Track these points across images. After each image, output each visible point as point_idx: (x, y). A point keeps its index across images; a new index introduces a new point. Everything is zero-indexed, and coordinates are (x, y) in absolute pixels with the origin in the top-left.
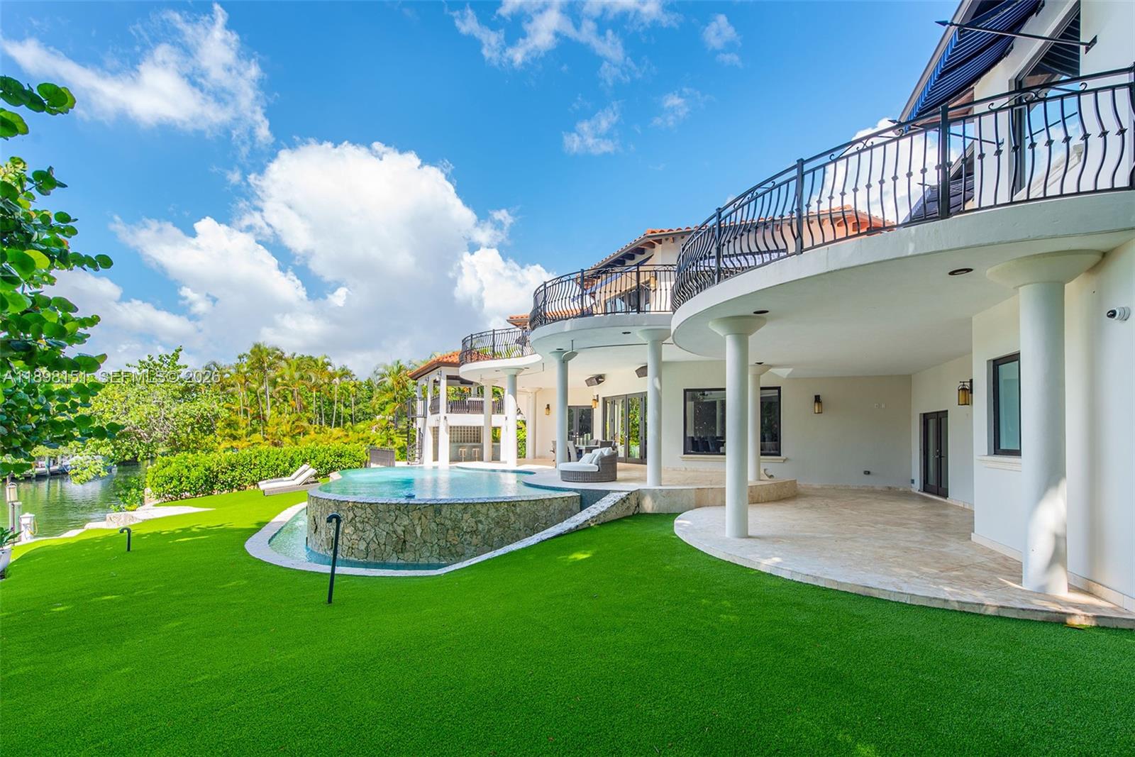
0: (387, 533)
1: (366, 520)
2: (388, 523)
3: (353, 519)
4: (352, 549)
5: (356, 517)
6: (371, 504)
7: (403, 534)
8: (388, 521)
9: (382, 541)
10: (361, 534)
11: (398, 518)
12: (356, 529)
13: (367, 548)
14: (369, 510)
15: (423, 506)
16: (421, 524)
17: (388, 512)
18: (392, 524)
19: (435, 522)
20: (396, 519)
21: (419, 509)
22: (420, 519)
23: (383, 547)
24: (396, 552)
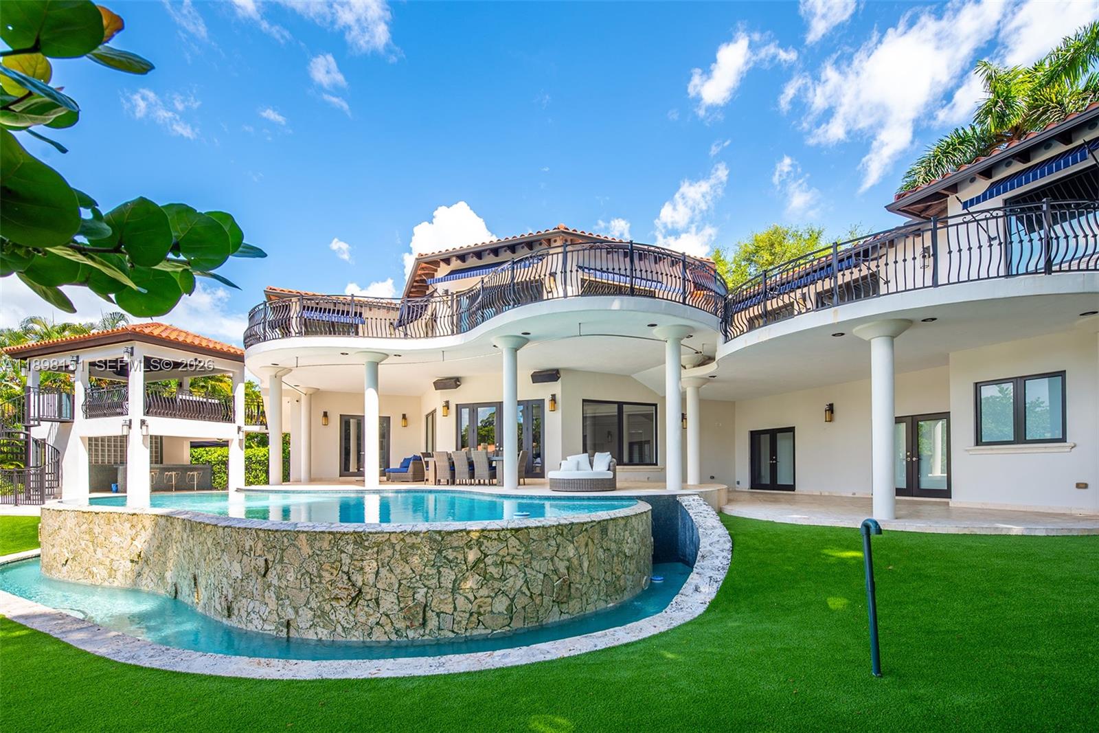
0: (545, 575)
1: (508, 559)
2: (545, 558)
3: (478, 561)
4: (479, 614)
5: (486, 556)
6: (517, 530)
7: (566, 572)
8: (545, 555)
9: (537, 591)
10: (497, 585)
11: (561, 548)
12: (486, 578)
13: (510, 609)
14: (513, 542)
15: (590, 525)
16: (588, 553)
17: (547, 540)
18: (552, 559)
19: (602, 547)
20: (558, 550)
21: (586, 530)
22: (587, 545)
23: (538, 601)
24: (558, 602)
